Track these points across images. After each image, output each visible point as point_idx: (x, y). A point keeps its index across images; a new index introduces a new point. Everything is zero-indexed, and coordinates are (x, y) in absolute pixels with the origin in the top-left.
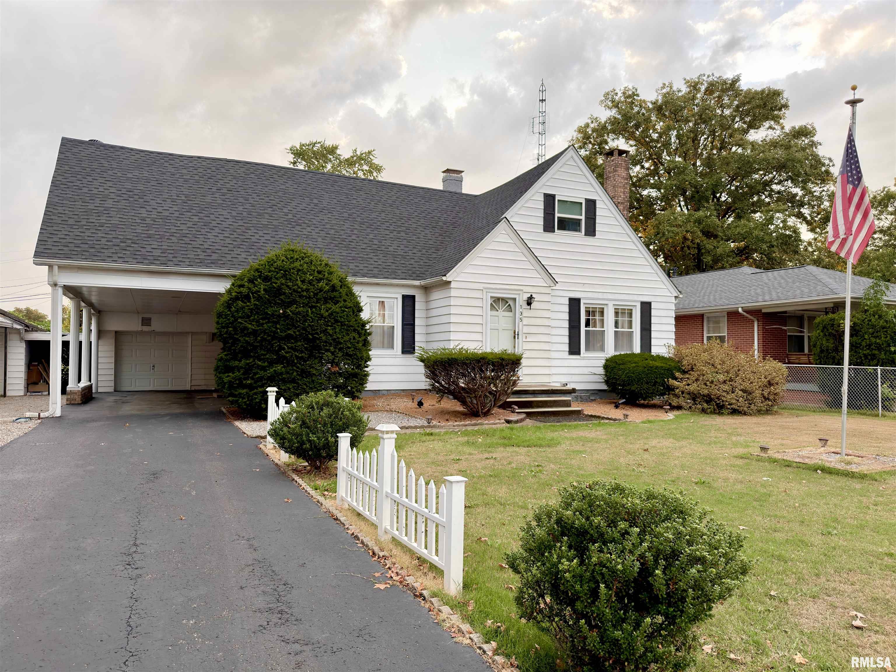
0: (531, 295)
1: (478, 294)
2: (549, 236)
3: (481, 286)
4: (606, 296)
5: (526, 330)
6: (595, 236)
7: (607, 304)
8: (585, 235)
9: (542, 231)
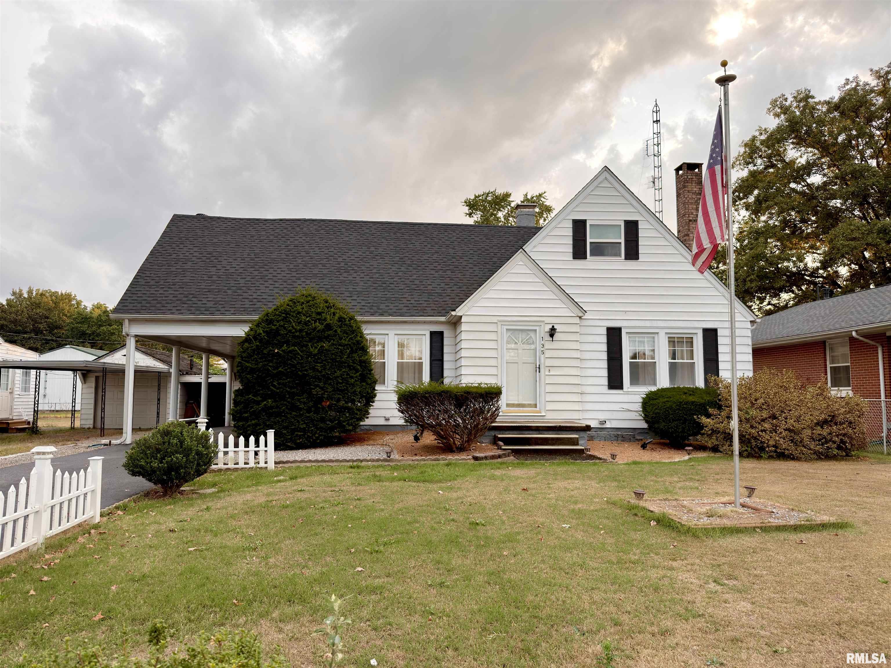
0: (553, 326)
1: (492, 328)
2: (580, 263)
3: (495, 319)
4: (655, 324)
5: (549, 363)
6: (638, 259)
7: (657, 333)
8: (626, 259)
9: (572, 259)
